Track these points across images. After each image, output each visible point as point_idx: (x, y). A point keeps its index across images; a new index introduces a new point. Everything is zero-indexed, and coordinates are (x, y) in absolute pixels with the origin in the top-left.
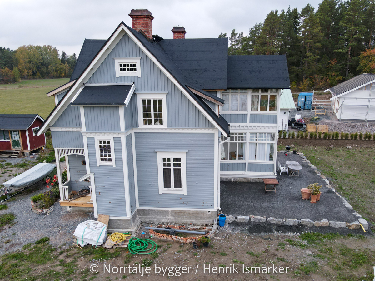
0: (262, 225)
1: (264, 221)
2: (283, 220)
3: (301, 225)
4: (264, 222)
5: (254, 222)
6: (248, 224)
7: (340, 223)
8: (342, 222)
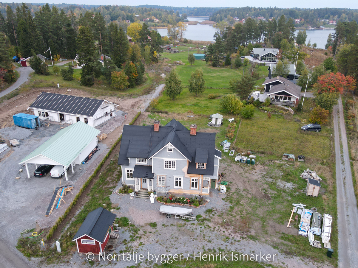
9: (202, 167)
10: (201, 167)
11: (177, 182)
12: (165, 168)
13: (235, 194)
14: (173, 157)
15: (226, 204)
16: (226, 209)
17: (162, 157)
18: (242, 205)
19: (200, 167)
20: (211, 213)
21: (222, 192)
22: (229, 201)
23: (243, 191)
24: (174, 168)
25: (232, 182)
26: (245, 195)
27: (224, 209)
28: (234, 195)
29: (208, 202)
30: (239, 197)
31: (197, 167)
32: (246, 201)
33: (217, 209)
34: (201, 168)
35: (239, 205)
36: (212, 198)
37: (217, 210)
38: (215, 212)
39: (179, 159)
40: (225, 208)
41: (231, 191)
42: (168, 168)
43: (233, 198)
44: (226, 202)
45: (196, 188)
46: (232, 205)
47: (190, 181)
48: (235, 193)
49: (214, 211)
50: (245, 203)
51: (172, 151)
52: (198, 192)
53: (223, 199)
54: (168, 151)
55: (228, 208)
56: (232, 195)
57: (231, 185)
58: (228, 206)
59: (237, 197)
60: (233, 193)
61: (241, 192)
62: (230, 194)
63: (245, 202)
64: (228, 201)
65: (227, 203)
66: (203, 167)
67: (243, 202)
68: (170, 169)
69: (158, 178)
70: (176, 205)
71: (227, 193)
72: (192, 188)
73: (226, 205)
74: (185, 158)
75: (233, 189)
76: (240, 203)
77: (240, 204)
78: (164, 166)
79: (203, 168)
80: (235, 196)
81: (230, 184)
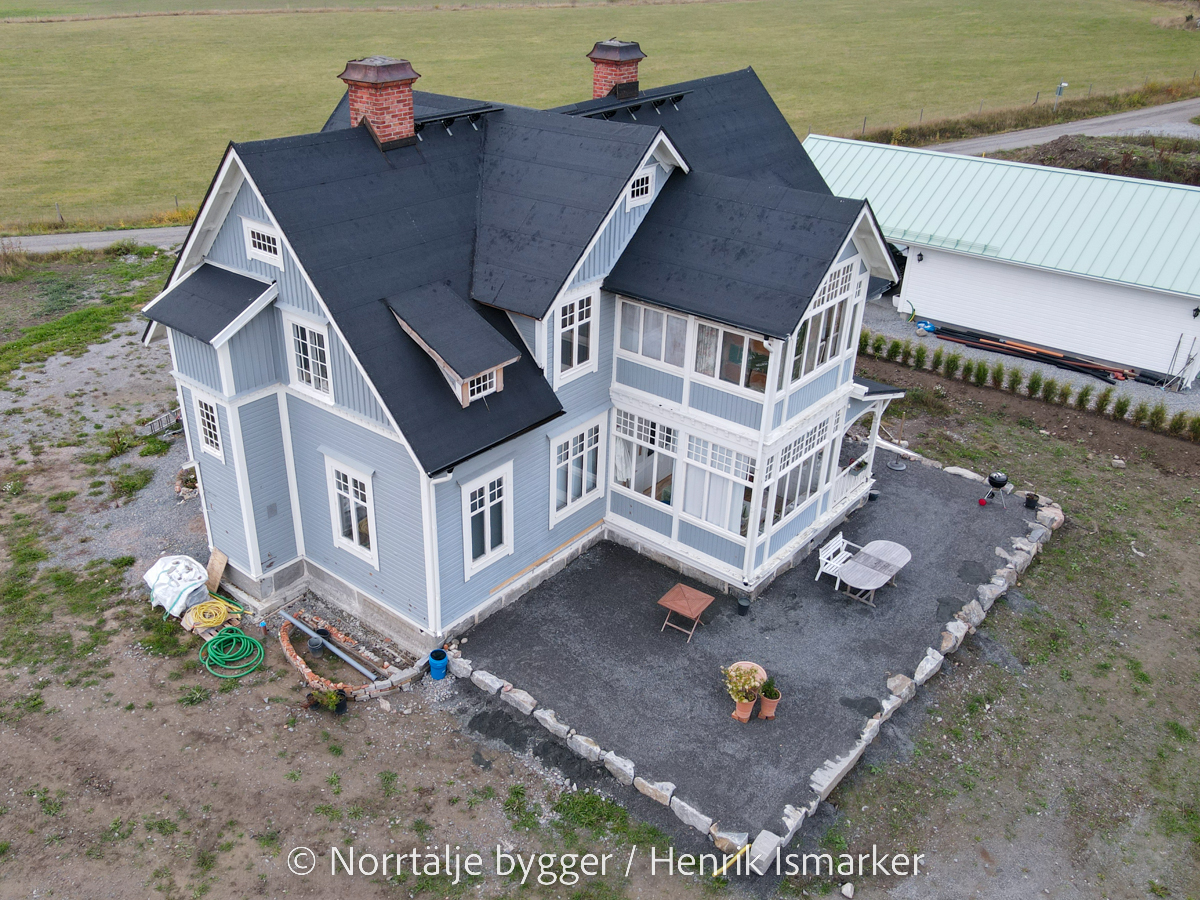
0: (515, 719)
1: (525, 712)
2: (569, 732)
3: (603, 768)
4: (525, 715)
5: (506, 704)
6: (489, 702)
7: (696, 816)
8: (703, 817)
13: (83, 637)
22: (79, 578)
25: (189, 704)
28: (83, 628)
30: (35, 639)
48: (89, 647)
57: (177, 685)
59: (50, 631)
64: (86, 574)
65: (82, 560)
73: (74, 551)
75: (133, 662)
80: (67, 625)
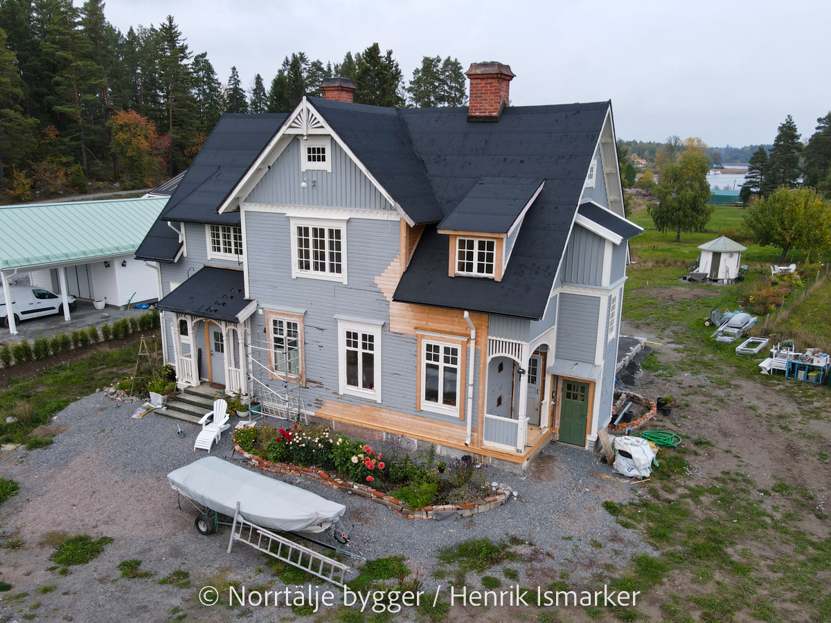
9: (480, 269)
10: (475, 267)
11: (352, 358)
12: (296, 272)
13: (706, 499)
14: (329, 204)
15: (615, 538)
16: (608, 567)
17: (281, 203)
18: (739, 570)
19: (470, 268)
20: (481, 569)
21: (625, 471)
22: (649, 529)
23: (766, 493)
24: (339, 271)
25: (708, 443)
26: (778, 516)
27: (592, 563)
28: (697, 502)
29: (500, 498)
30: (732, 516)
31: (454, 270)
32: (778, 552)
33: (536, 552)
34: (475, 273)
35: (713, 563)
36: (539, 486)
37: (534, 557)
38: (514, 566)
39: (359, 216)
40: (604, 557)
41: (690, 478)
42: (312, 273)
43: (685, 514)
44: (626, 526)
45: (447, 407)
46: (656, 554)
47: (417, 355)
48: (712, 491)
49: (512, 557)
50: (766, 558)
51: (326, 166)
52: (456, 431)
53: (611, 508)
54: (306, 165)
55: (624, 563)
56: (683, 496)
57: (700, 451)
58: (629, 551)
59: (717, 514)
60: (695, 494)
61: (755, 495)
62: (671, 491)
63: (771, 554)
64: (641, 526)
65: (628, 534)
66: (490, 270)
67: (756, 552)
68: (319, 275)
69: (271, 327)
70: (306, 479)
71: (657, 485)
72: (428, 406)
73: (617, 546)
74: (386, 207)
75: (702, 471)
76: (730, 550)
77: (725, 560)
78: (295, 258)
79: (485, 275)
80: (703, 510)
81: (693, 447)
